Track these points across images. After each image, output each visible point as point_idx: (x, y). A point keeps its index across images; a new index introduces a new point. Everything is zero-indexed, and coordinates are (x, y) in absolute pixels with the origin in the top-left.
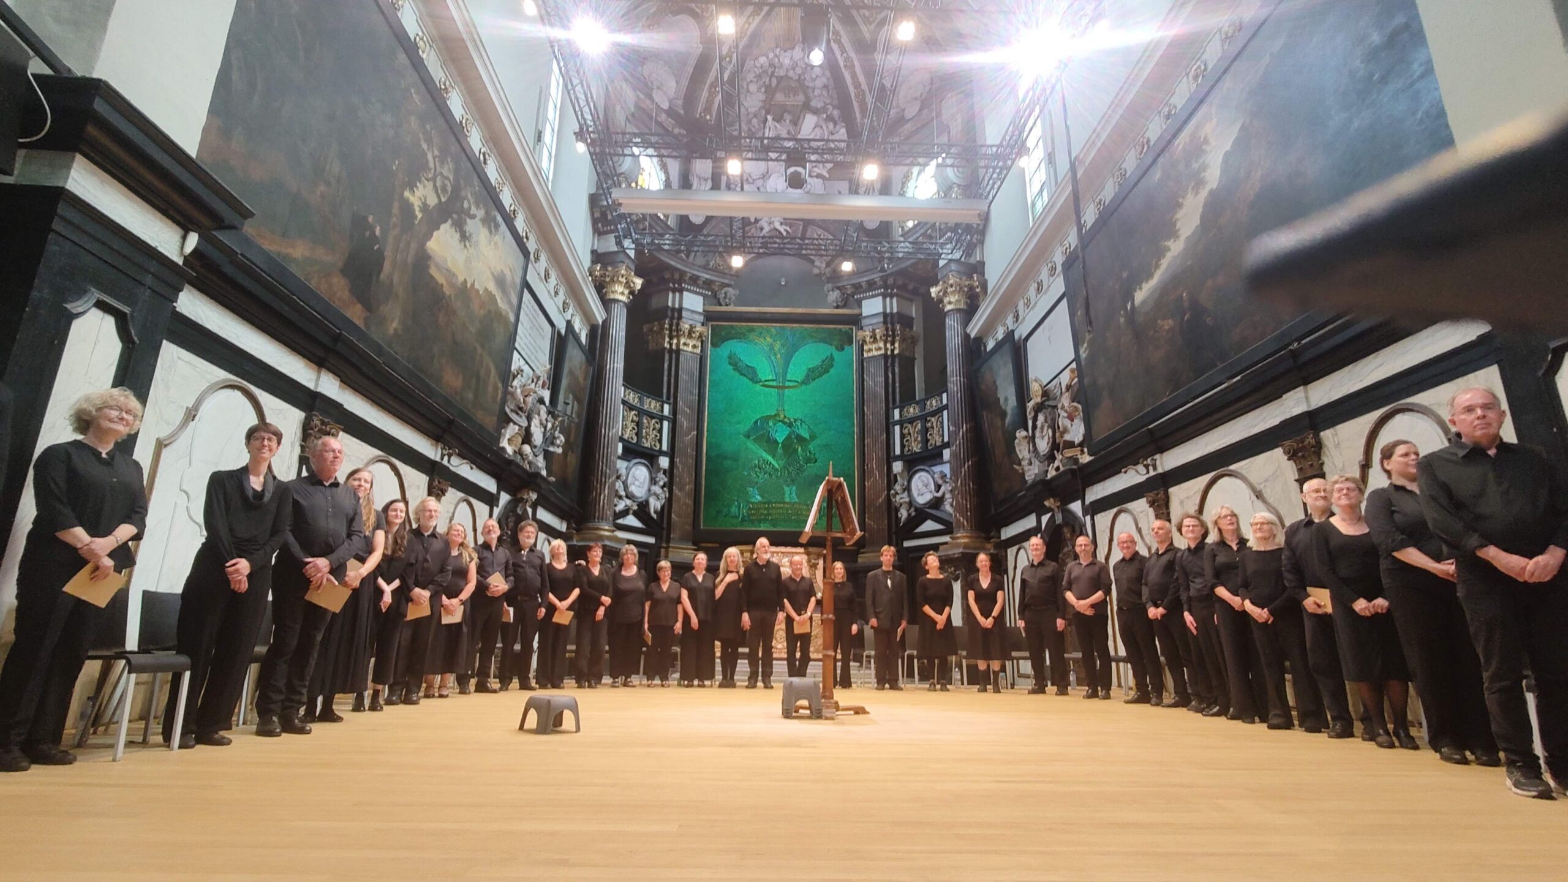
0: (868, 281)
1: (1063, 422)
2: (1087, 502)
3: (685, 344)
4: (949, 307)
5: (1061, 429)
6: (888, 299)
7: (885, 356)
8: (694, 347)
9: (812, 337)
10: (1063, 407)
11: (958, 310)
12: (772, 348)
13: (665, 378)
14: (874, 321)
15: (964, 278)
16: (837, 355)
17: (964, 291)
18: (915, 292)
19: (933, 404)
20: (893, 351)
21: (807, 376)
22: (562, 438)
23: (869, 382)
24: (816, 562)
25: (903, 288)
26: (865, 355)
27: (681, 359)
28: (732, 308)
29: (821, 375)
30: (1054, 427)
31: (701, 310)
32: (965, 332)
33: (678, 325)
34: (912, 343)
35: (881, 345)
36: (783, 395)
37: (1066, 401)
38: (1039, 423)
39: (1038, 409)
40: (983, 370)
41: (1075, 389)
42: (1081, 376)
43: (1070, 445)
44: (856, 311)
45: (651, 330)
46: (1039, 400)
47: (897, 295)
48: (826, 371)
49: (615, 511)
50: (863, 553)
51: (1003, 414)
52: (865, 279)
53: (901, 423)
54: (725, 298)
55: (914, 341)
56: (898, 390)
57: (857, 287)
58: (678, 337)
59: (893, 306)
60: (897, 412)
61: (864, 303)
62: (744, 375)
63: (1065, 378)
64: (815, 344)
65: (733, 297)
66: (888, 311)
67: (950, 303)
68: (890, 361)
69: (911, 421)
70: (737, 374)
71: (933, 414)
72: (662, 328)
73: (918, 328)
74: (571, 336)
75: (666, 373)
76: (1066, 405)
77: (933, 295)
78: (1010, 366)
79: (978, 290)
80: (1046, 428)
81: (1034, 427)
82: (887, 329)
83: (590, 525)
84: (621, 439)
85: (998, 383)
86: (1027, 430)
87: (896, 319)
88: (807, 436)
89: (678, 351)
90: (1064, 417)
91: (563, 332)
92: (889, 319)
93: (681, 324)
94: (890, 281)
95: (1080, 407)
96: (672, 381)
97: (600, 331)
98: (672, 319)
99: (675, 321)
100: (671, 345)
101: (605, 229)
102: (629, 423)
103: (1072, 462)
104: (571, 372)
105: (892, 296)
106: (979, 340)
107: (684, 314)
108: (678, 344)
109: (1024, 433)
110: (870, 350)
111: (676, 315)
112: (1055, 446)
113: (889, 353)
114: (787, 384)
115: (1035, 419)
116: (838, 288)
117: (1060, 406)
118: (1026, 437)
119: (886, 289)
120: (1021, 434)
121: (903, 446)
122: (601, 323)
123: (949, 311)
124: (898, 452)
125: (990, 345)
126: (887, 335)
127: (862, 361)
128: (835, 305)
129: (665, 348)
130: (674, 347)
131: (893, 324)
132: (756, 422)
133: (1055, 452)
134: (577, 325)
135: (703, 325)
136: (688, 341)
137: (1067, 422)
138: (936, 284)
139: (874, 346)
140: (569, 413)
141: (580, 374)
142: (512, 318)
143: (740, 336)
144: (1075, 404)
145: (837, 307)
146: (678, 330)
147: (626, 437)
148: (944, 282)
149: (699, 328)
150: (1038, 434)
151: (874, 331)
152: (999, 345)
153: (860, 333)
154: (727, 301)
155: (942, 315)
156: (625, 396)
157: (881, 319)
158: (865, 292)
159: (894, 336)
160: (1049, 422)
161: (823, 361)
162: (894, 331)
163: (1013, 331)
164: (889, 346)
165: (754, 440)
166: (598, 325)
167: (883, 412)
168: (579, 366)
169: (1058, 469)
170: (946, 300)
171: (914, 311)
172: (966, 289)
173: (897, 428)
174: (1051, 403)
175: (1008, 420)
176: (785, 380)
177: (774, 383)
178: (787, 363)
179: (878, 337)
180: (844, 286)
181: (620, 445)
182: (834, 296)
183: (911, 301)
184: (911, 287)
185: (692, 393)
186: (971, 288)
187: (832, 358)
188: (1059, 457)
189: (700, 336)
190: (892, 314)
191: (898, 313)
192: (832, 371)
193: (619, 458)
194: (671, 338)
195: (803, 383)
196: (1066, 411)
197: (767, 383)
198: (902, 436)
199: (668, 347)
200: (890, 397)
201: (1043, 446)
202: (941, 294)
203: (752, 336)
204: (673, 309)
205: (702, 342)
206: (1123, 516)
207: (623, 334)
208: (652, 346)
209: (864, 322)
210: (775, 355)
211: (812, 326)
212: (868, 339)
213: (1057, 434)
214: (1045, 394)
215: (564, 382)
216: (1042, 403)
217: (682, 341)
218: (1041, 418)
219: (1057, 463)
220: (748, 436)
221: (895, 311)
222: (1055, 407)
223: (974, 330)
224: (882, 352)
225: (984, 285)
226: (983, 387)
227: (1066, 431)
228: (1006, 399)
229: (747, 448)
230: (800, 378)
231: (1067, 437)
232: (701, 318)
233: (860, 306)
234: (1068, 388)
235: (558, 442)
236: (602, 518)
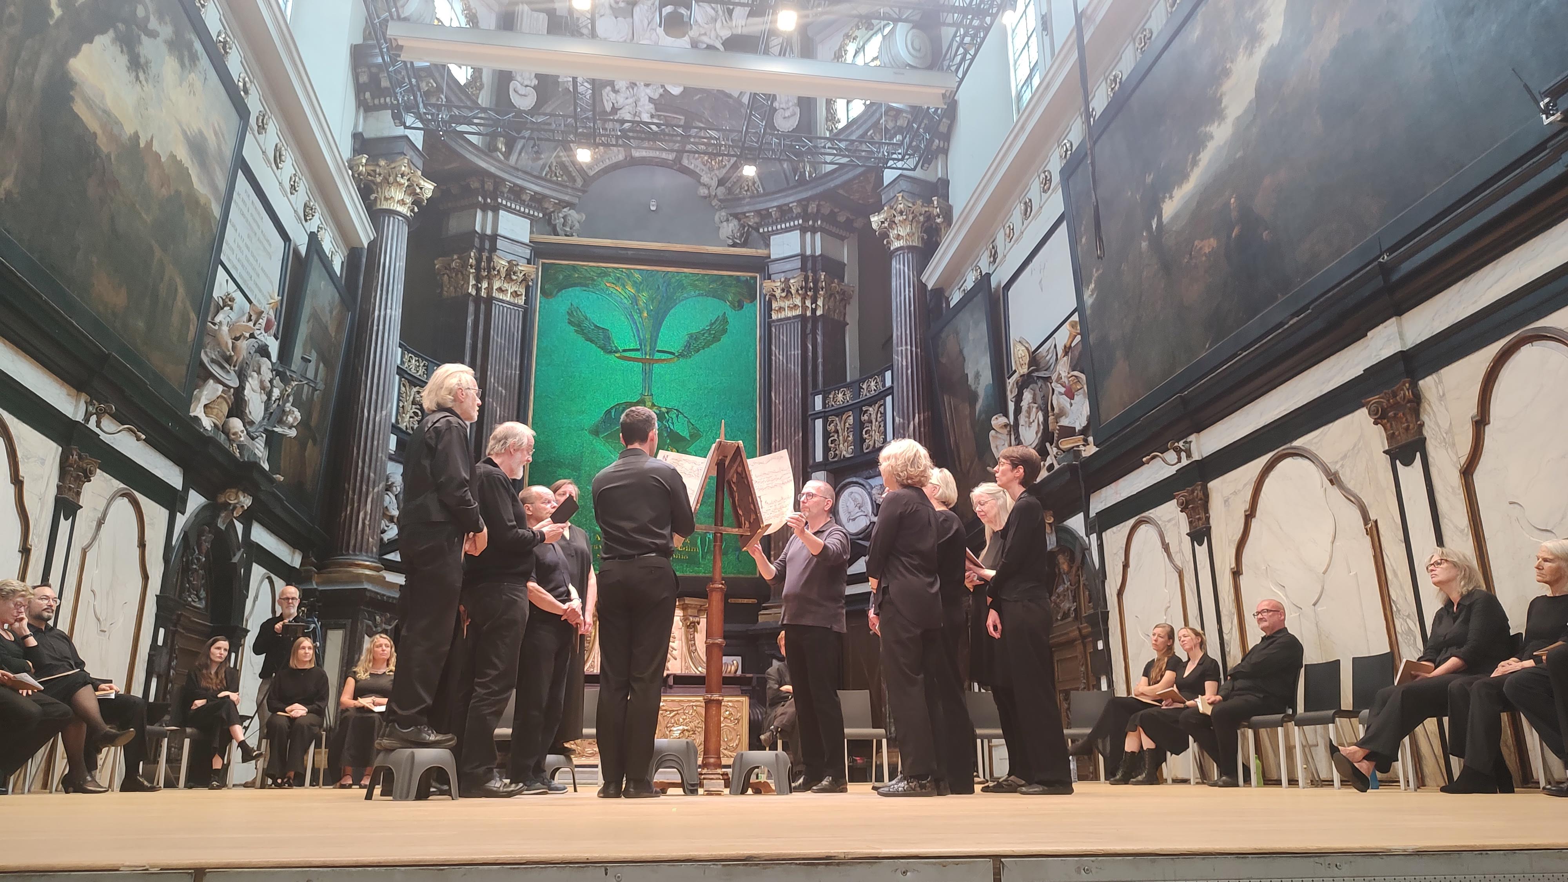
0: (778, 207)
1: (1059, 400)
2: (1092, 514)
3: (500, 290)
4: (896, 244)
5: (1056, 411)
6: (808, 235)
7: (803, 317)
8: (515, 294)
9: (695, 287)
10: (1059, 378)
11: (911, 249)
12: (635, 300)
13: (469, 341)
14: (788, 266)
15: (919, 202)
16: (731, 314)
17: (918, 222)
18: (848, 225)
19: (871, 387)
20: (814, 311)
21: (688, 346)
22: (297, 414)
23: (778, 355)
24: (697, 619)
25: (831, 219)
26: (774, 317)
27: (495, 311)
28: (575, 240)
29: (708, 344)
30: (1046, 408)
31: (527, 240)
32: (920, 281)
33: (490, 260)
34: (842, 300)
35: (798, 301)
36: (651, 371)
37: (1063, 369)
38: (1024, 404)
39: (1025, 382)
40: (943, 335)
41: (1077, 353)
42: (1084, 334)
43: (1069, 432)
44: (761, 252)
45: (447, 267)
46: (1024, 370)
47: (822, 230)
48: (716, 339)
49: (382, 539)
50: (766, 608)
51: (973, 397)
52: (775, 204)
53: (825, 415)
54: (564, 225)
55: (845, 298)
56: (820, 368)
57: (764, 216)
58: (489, 278)
59: (816, 244)
60: (819, 400)
61: (774, 239)
62: (592, 341)
63: (1062, 338)
64: (700, 299)
65: (577, 225)
66: (808, 252)
67: (898, 237)
68: (809, 326)
69: (840, 412)
70: (580, 339)
71: (871, 401)
72: (465, 264)
73: (851, 278)
74: (316, 258)
75: (469, 333)
76: (1063, 374)
77: (874, 226)
78: (984, 327)
79: (939, 220)
80: (1034, 410)
81: (1018, 410)
82: (806, 279)
83: (341, 559)
84: (395, 429)
85: (966, 352)
86: (1006, 415)
87: (819, 266)
88: (685, 434)
89: (490, 299)
90: (1060, 393)
91: (303, 250)
92: (809, 265)
93: (495, 259)
94: (812, 208)
95: (1083, 376)
96: (480, 345)
97: (364, 260)
98: (481, 250)
99: (485, 255)
100: (478, 290)
101: (376, 101)
102: (408, 405)
103: (1071, 456)
104: (315, 317)
105: (814, 231)
106: (939, 293)
107: (500, 243)
108: (490, 289)
109: (1003, 420)
110: (781, 309)
111: (487, 246)
112: (1047, 437)
113: (809, 314)
114: (657, 356)
115: (1019, 399)
116: (736, 216)
117: (1054, 377)
118: (1006, 426)
119: (805, 220)
120: (998, 421)
121: (826, 449)
122: (366, 246)
123: (897, 249)
124: (819, 457)
125: (956, 298)
126: (806, 288)
127: (768, 324)
128: (730, 242)
129: (470, 294)
130: (483, 294)
131: (815, 272)
132: (608, 412)
133: (1048, 445)
134: (328, 244)
135: (529, 262)
136: (506, 286)
137: (1065, 401)
138: (878, 209)
139: (787, 303)
140: (310, 374)
141: (329, 320)
142: (216, 211)
143: (585, 282)
144: (1076, 373)
145: (734, 245)
146: (490, 268)
147: (403, 426)
148: (891, 208)
149: (523, 267)
150: (1022, 419)
151: (787, 280)
152: (968, 297)
153: (767, 284)
154: (568, 229)
155: (888, 255)
156: (402, 362)
157: (798, 264)
158: (775, 223)
159: (816, 290)
160: (1040, 401)
161: (712, 324)
162: (816, 281)
163: (988, 275)
164: (808, 303)
165: (606, 437)
166: (362, 248)
167: (798, 401)
168: (328, 309)
169: (1051, 467)
170: (893, 233)
171: (846, 253)
172: (922, 218)
173: (819, 423)
174: (1041, 374)
175: (978, 406)
176: (653, 349)
177: (638, 355)
178: (657, 321)
179: (793, 291)
180: (744, 213)
181: (393, 439)
182: (729, 228)
183: (842, 238)
184: (842, 219)
185: (509, 365)
186: (929, 217)
187: (724, 320)
188: (1053, 450)
189: (525, 279)
190: (813, 256)
191: (820, 255)
192: (724, 339)
193: (391, 458)
194: (479, 280)
195: (681, 355)
196: (1063, 385)
197: (627, 354)
198: (826, 435)
199: (474, 293)
200: (810, 379)
201: (1030, 435)
202: (886, 224)
203: (604, 283)
204: (483, 236)
205: (527, 288)
206: (1143, 528)
207: (401, 264)
208: (449, 291)
209: (773, 268)
210: (640, 312)
211: (696, 271)
212: (778, 293)
213: (1051, 418)
214: (1034, 360)
215: (304, 330)
216: (1029, 374)
217: (497, 284)
218: (1027, 396)
219: (1049, 461)
220: (596, 432)
221: (818, 252)
222: (1048, 379)
223: (932, 277)
224: (798, 312)
225: (947, 213)
226: (944, 360)
227: (1062, 413)
228: (977, 375)
229: (593, 452)
230: (677, 347)
231: (1064, 422)
232: (527, 253)
233: (768, 245)
234: (1067, 350)
235: (290, 419)
236: (361, 548)
